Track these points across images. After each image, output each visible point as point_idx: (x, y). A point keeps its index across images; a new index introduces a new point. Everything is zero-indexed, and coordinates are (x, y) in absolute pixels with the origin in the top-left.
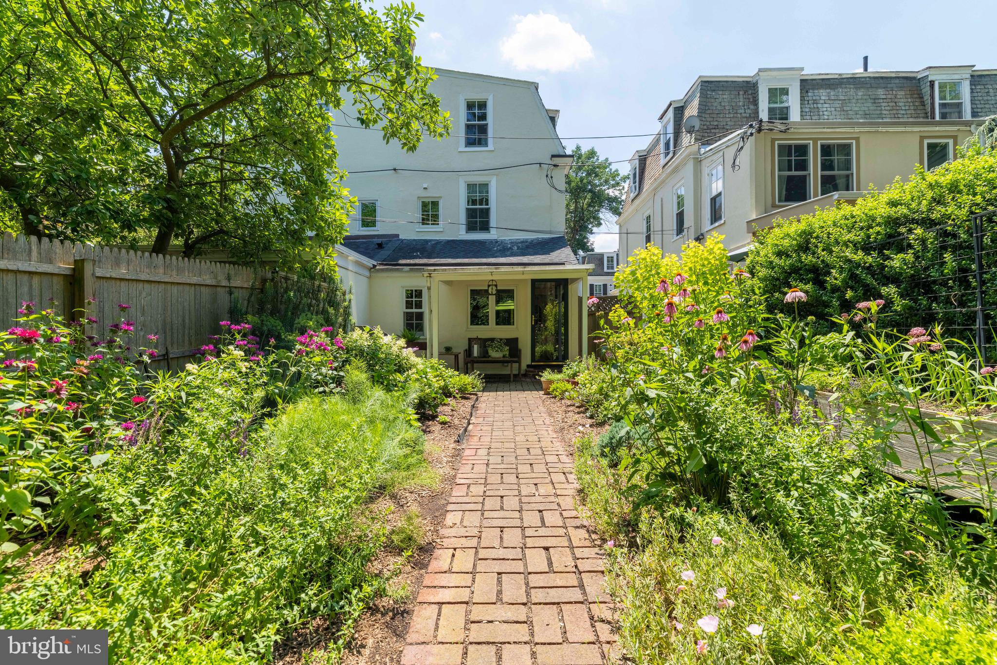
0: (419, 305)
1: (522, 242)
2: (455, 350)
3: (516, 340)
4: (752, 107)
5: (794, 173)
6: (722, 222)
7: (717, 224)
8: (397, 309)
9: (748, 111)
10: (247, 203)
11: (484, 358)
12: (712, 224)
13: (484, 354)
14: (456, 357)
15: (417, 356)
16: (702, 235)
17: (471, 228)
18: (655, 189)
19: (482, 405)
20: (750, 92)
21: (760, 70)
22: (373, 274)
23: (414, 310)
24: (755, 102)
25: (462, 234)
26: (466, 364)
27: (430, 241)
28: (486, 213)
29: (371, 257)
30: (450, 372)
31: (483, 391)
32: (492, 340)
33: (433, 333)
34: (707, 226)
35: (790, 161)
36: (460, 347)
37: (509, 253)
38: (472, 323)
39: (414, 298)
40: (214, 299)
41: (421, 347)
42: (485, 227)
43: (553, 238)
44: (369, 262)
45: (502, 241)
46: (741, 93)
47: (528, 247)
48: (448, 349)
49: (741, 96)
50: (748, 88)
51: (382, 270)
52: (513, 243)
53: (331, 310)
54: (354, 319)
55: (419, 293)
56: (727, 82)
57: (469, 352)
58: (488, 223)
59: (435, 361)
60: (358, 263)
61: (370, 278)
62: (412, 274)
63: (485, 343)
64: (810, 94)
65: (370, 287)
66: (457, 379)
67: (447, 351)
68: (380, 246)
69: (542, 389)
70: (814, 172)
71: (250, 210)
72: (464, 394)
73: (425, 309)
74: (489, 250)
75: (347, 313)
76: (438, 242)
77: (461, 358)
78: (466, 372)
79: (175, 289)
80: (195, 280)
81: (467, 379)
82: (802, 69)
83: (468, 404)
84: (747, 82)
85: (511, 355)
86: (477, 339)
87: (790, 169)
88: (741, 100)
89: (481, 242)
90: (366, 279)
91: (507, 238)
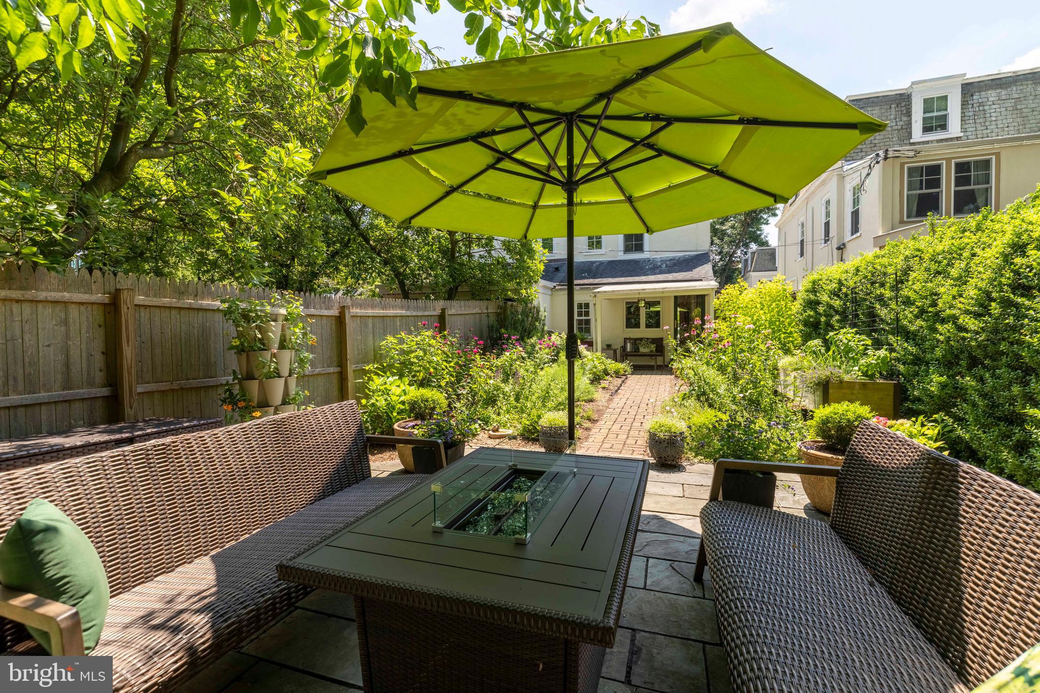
0: (587, 314)
1: (671, 260)
2: (614, 347)
3: (661, 339)
4: (905, 119)
5: (924, 191)
6: (858, 234)
7: (854, 236)
9: (901, 123)
11: (636, 353)
12: (852, 234)
13: (636, 349)
14: (615, 351)
15: (588, 350)
16: (844, 244)
17: (627, 250)
18: (807, 198)
19: (629, 382)
20: (904, 104)
21: (913, 83)
22: (554, 293)
23: (583, 318)
24: (909, 114)
25: (622, 256)
26: (622, 356)
27: (595, 262)
28: (640, 237)
29: (553, 280)
30: (609, 361)
31: (632, 374)
32: (641, 339)
33: (597, 334)
34: (848, 237)
35: (921, 181)
36: (618, 345)
37: (657, 271)
38: (627, 327)
39: (584, 309)
40: (481, 320)
41: (590, 344)
42: (640, 249)
43: (698, 255)
44: (551, 284)
45: (654, 260)
46: (893, 106)
47: (674, 264)
48: (609, 346)
49: (893, 110)
50: (902, 101)
51: (560, 289)
52: (663, 261)
55: (587, 305)
56: (877, 97)
57: (624, 348)
58: (642, 245)
59: (599, 354)
60: (545, 287)
61: (551, 295)
62: (582, 292)
63: (636, 342)
64: (975, 97)
65: (552, 300)
66: (612, 365)
67: (608, 347)
68: (557, 269)
69: (672, 374)
70: (948, 189)
71: (482, 261)
72: (617, 374)
73: (591, 317)
74: (642, 269)
75: (542, 323)
76: (601, 263)
77: (618, 352)
78: (622, 361)
79: (467, 317)
80: (474, 312)
81: (620, 366)
82: (965, 74)
83: (620, 381)
84: (901, 95)
85: (657, 351)
86: (630, 339)
87: (921, 188)
88: (893, 113)
89: (636, 262)
90: (549, 297)
91: (658, 256)
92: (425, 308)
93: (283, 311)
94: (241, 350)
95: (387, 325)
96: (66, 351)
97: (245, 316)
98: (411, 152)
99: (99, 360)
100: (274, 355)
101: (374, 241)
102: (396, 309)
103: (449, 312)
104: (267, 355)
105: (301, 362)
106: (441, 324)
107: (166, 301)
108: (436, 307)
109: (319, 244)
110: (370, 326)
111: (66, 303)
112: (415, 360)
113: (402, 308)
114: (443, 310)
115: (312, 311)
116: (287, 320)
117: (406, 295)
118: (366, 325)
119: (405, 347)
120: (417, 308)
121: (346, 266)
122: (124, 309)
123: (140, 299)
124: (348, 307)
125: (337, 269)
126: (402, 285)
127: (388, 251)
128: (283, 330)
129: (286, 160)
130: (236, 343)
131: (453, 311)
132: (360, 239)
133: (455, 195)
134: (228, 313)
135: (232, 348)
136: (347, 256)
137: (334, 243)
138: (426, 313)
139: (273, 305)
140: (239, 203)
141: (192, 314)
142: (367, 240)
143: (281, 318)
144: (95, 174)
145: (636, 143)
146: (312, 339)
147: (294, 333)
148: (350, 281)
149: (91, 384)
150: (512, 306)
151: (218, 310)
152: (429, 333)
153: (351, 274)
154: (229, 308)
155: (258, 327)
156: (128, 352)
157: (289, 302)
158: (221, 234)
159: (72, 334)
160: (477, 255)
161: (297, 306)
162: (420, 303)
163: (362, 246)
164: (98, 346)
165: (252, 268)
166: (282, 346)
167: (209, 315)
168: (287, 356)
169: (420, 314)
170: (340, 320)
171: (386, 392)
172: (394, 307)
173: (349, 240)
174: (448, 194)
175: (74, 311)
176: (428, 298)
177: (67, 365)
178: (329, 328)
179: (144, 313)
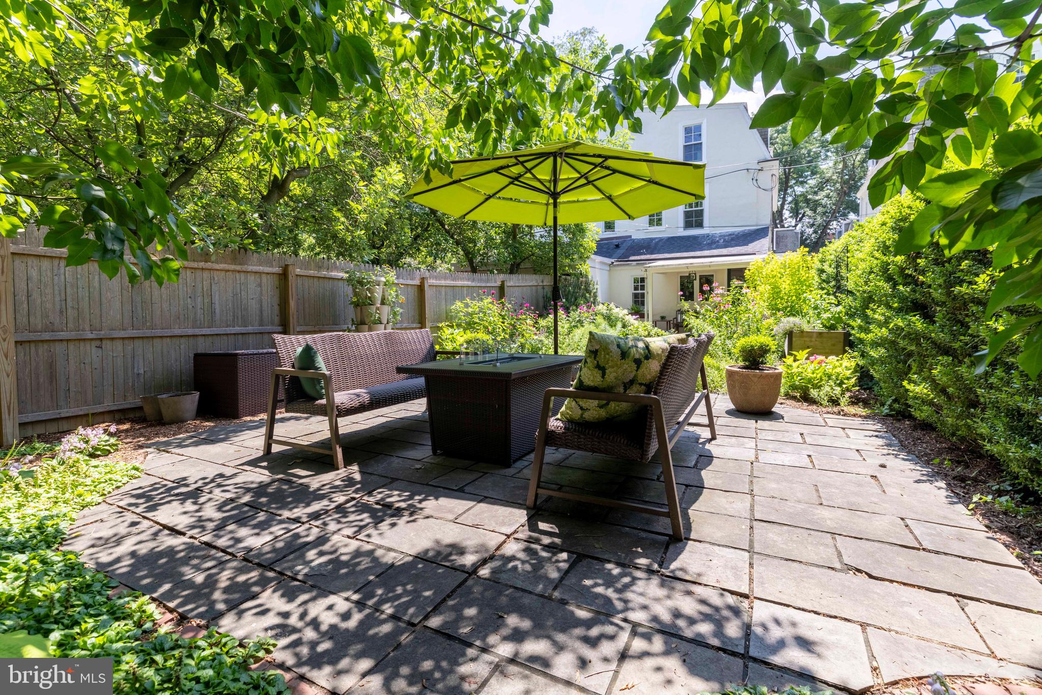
0: (643, 288)
1: (729, 235)
2: (668, 319)
8: (627, 292)
10: (542, 236)
14: (668, 322)
17: (688, 225)
22: (611, 269)
23: (640, 291)
25: (682, 232)
27: (654, 239)
28: (700, 213)
29: (610, 257)
33: (649, 307)
36: (670, 316)
37: (714, 246)
38: (681, 299)
39: (640, 283)
40: (537, 292)
41: (641, 316)
42: (700, 225)
43: (758, 229)
44: (608, 261)
45: (713, 236)
47: (732, 239)
48: (663, 318)
51: (618, 265)
52: (722, 236)
53: (587, 295)
54: (599, 299)
55: (643, 280)
57: (677, 319)
58: (702, 221)
60: (602, 263)
61: (609, 272)
62: (638, 267)
65: (610, 276)
67: (660, 319)
68: (617, 246)
71: (543, 240)
73: (646, 290)
74: (700, 244)
75: (595, 296)
76: (661, 239)
77: (672, 323)
79: (524, 288)
80: (531, 284)
89: (695, 238)
90: (607, 273)
91: (718, 231)
92: (488, 281)
93: (383, 279)
94: (357, 305)
95: (456, 293)
96: (261, 302)
97: (360, 283)
98: (460, 181)
99: (276, 309)
100: (378, 309)
101: (449, 225)
102: (465, 280)
103: (507, 284)
104: (373, 309)
105: (395, 314)
106: (501, 292)
107: (312, 272)
108: (497, 279)
109: (406, 230)
110: (443, 293)
111: (260, 273)
112: (477, 321)
113: (468, 280)
114: (503, 282)
115: (401, 281)
116: (385, 285)
117: (474, 270)
118: (440, 293)
119: (470, 310)
120: (481, 280)
121: (425, 247)
122: (290, 277)
123: (298, 271)
124: (427, 278)
125: (419, 250)
126: (471, 262)
127: (460, 234)
128: (383, 292)
129: (388, 178)
130: (355, 299)
131: (511, 283)
132: (437, 224)
133: (492, 200)
134: (349, 280)
135: (352, 303)
136: (427, 239)
137: (417, 228)
138: (488, 285)
139: (376, 276)
140: (360, 208)
141: (326, 281)
142: (443, 225)
143: (382, 284)
144: (269, 191)
145: (596, 166)
146: (402, 298)
147: (390, 294)
148: (430, 259)
149: (272, 324)
150: (566, 279)
151: (342, 279)
152: (489, 300)
153: (430, 254)
154: (350, 276)
155: (368, 289)
156: (292, 304)
157: (387, 273)
158: (342, 227)
159: (264, 292)
160: (538, 235)
161: (391, 275)
162: (484, 276)
163: (438, 230)
164: (276, 301)
165: (364, 249)
166: (383, 303)
167: (336, 282)
168: (386, 309)
169: (483, 285)
170: (421, 288)
171: (453, 341)
172: (462, 279)
173: (429, 224)
174: (487, 200)
175: (264, 277)
176: (492, 272)
177: (261, 311)
178: (413, 293)
179: (299, 280)
